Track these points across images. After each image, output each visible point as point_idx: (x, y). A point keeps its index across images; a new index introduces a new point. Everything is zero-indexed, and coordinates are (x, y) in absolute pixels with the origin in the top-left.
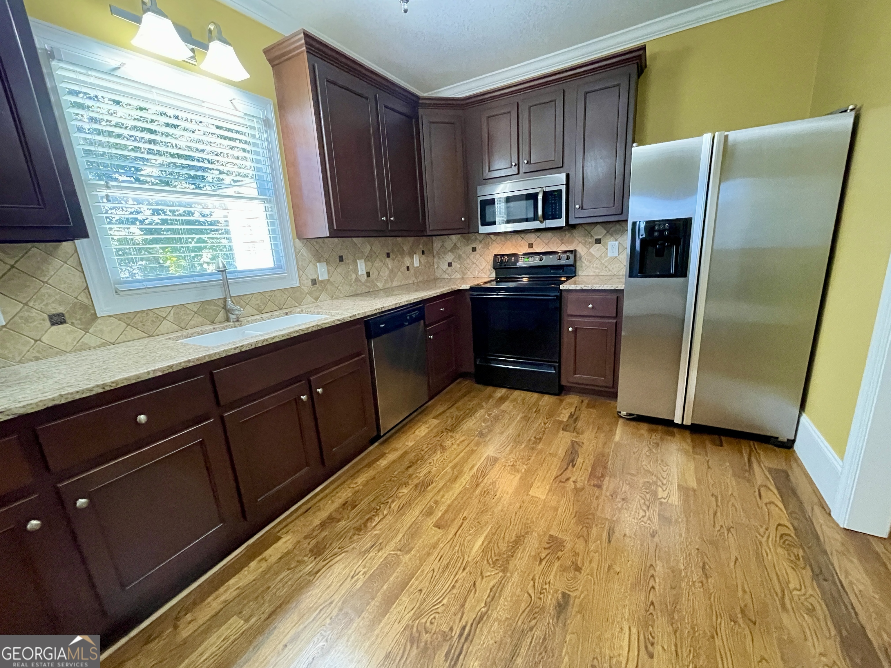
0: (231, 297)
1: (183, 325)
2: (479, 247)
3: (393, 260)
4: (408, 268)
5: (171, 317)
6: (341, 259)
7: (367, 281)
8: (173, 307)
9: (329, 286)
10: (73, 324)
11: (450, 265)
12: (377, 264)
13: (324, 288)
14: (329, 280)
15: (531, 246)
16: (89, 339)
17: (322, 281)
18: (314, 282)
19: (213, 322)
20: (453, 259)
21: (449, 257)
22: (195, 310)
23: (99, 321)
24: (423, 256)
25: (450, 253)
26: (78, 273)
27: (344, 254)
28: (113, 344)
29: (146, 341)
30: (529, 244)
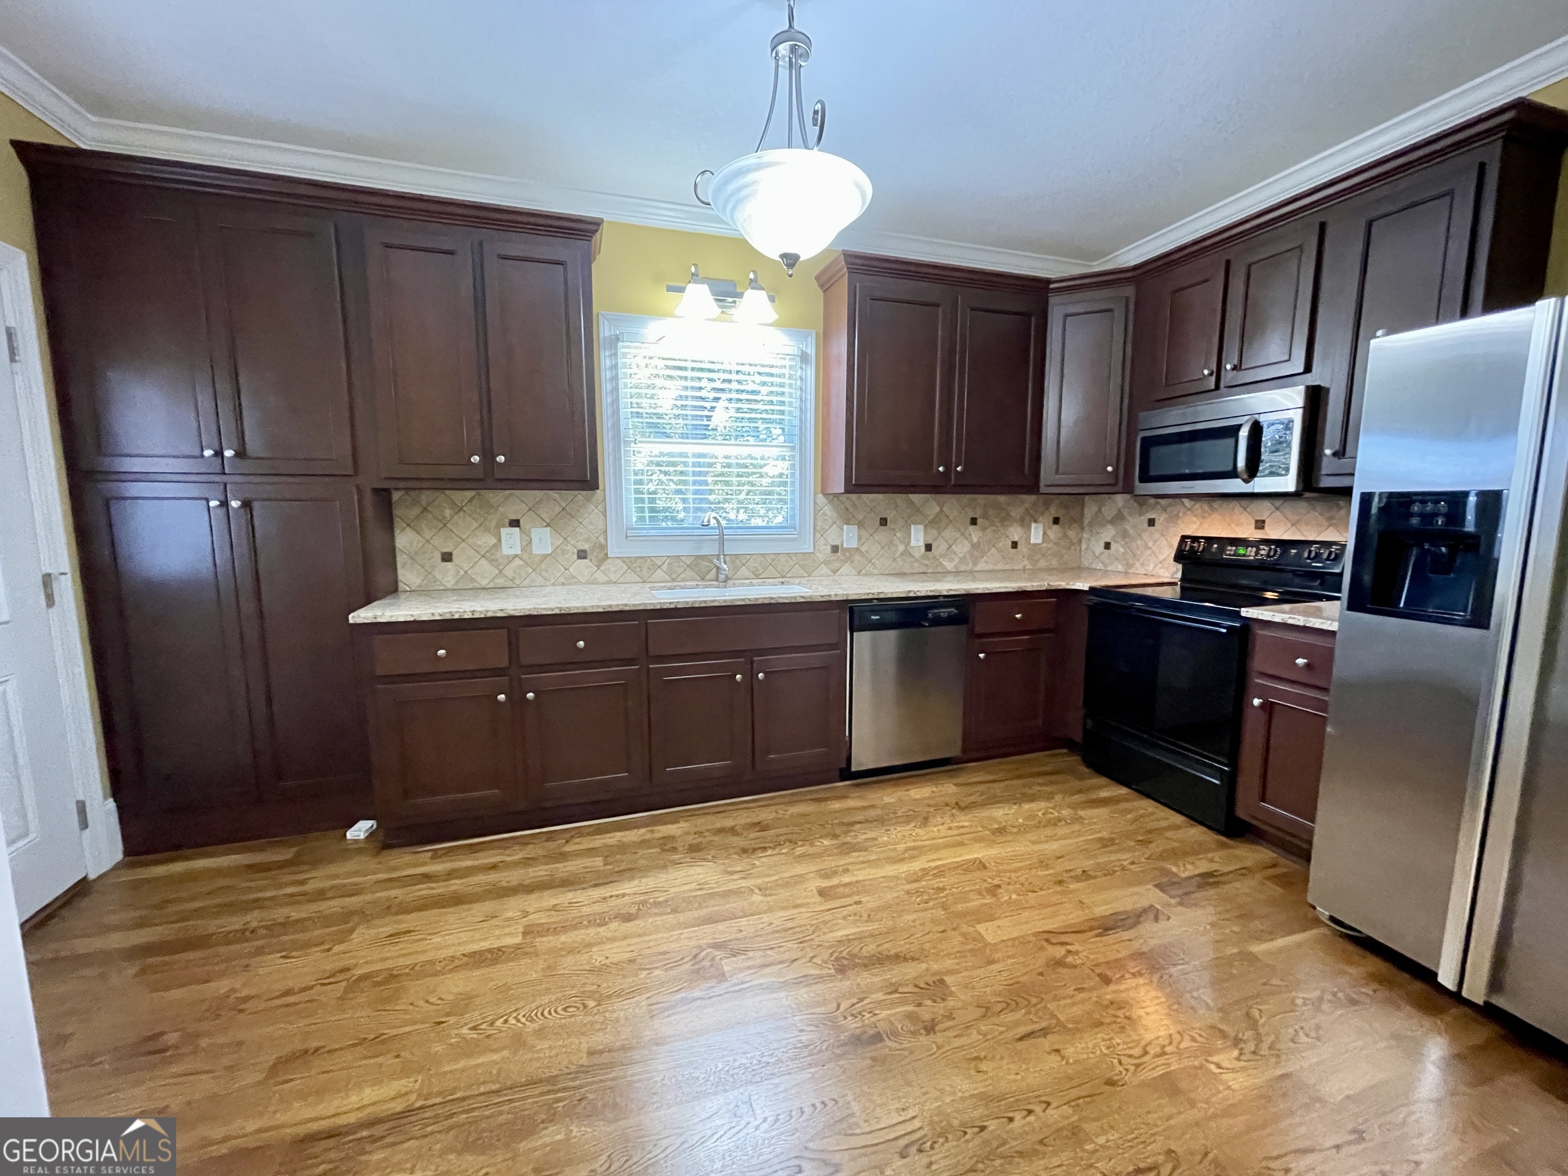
0: (725, 555)
1: (674, 576)
2: (1160, 519)
3: (984, 529)
4: (1015, 545)
5: (664, 567)
6: (884, 522)
7: (923, 557)
9: (857, 558)
10: (591, 560)
11: (1107, 546)
12: (949, 533)
13: (849, 560)
14: (858, 549)
15: (1260, 524)
16: (601, 577)
17: (848, 550)
18: (835, 549)
19: (703, 579)
20: (1114, 536)
21: (1108, 534)
22: (688, 563)
23: (609, 561)
24: (1056, 527)
25: (1110, 526)
26: (603, 517)
27: (890, 515)
28: (615, 583)
29: (641, 585)
30: (1257, 521)
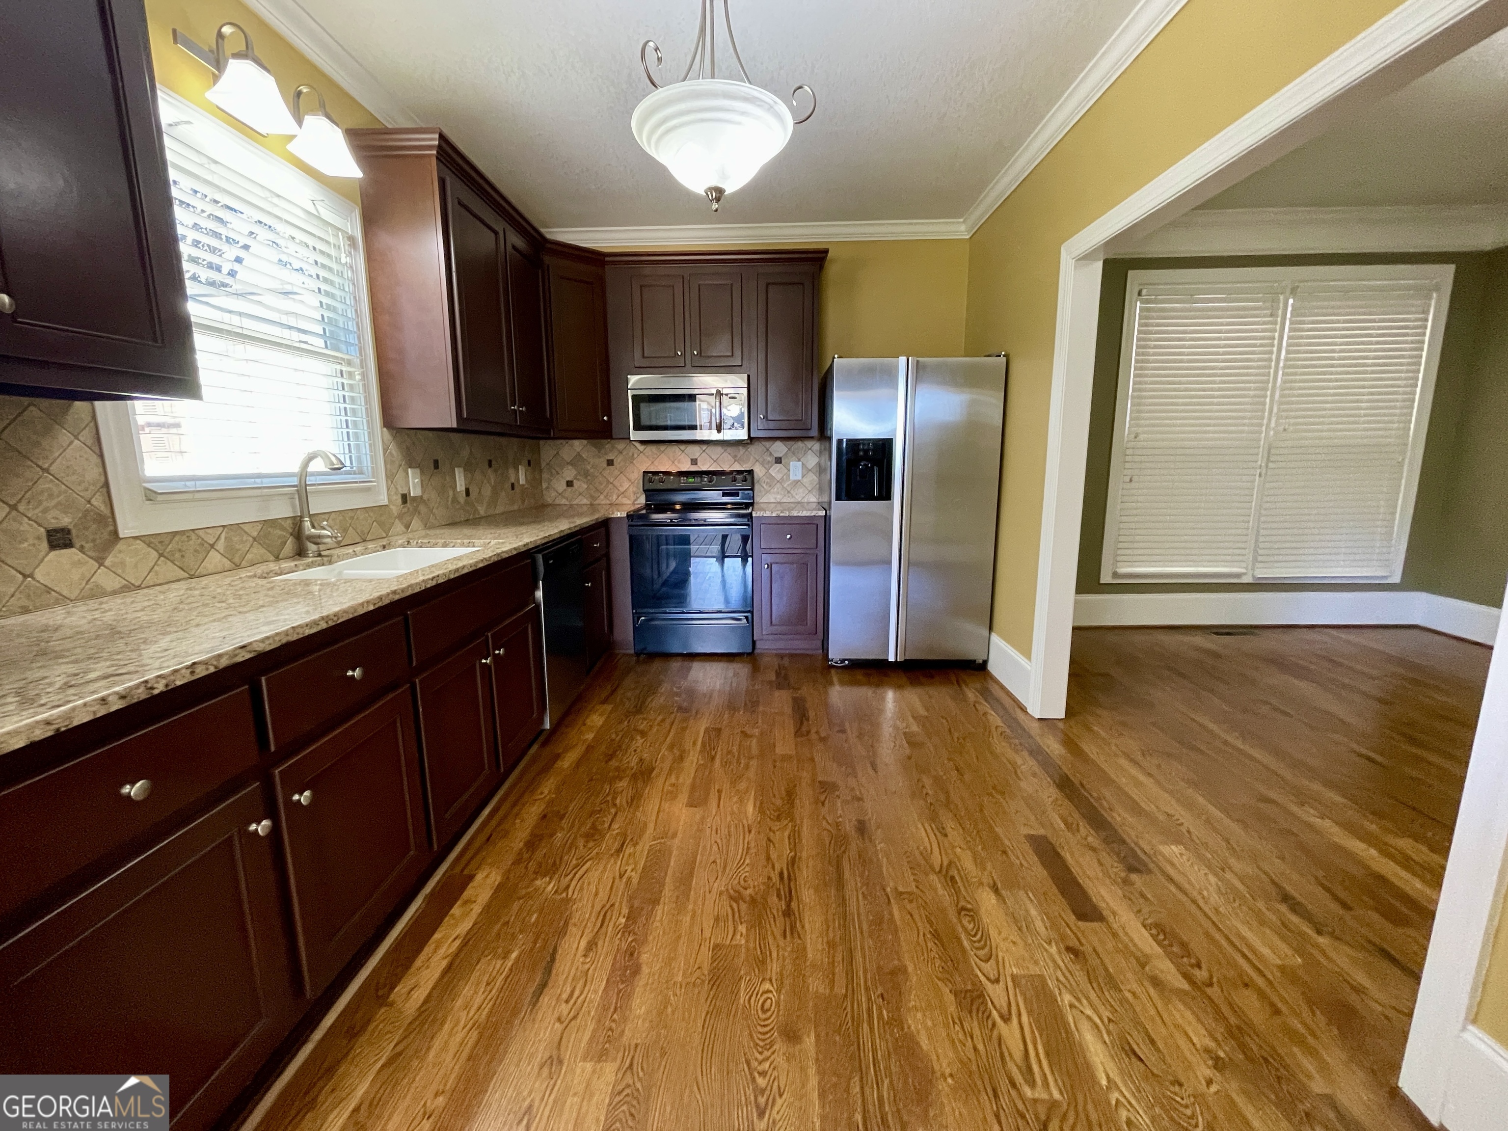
1: (237, 560)
2: (618, 460)
3: (496, 471)
4: (513, 486)
5: (220, 546)
6: (436, 464)
7: (466, 502)
8: (224, 527)
9: (422, 508)
10: (81, 549)
11: (570, 484)
12: (478, 475)
13: (416, 511)
14: (421, 497)
15: (694, 462)
16: (106, 579)
17: (414, 499)
18: (404, 498)
19: (277, 558)
20: (576, 475)
21: (569, 473)
22: (255, 534)
23: (120, 546)
24: (530, 468)
25: (570, 467)
26: (95, 459)
27: (441, 459)
29: (183, 585)
30: (692, 460)
